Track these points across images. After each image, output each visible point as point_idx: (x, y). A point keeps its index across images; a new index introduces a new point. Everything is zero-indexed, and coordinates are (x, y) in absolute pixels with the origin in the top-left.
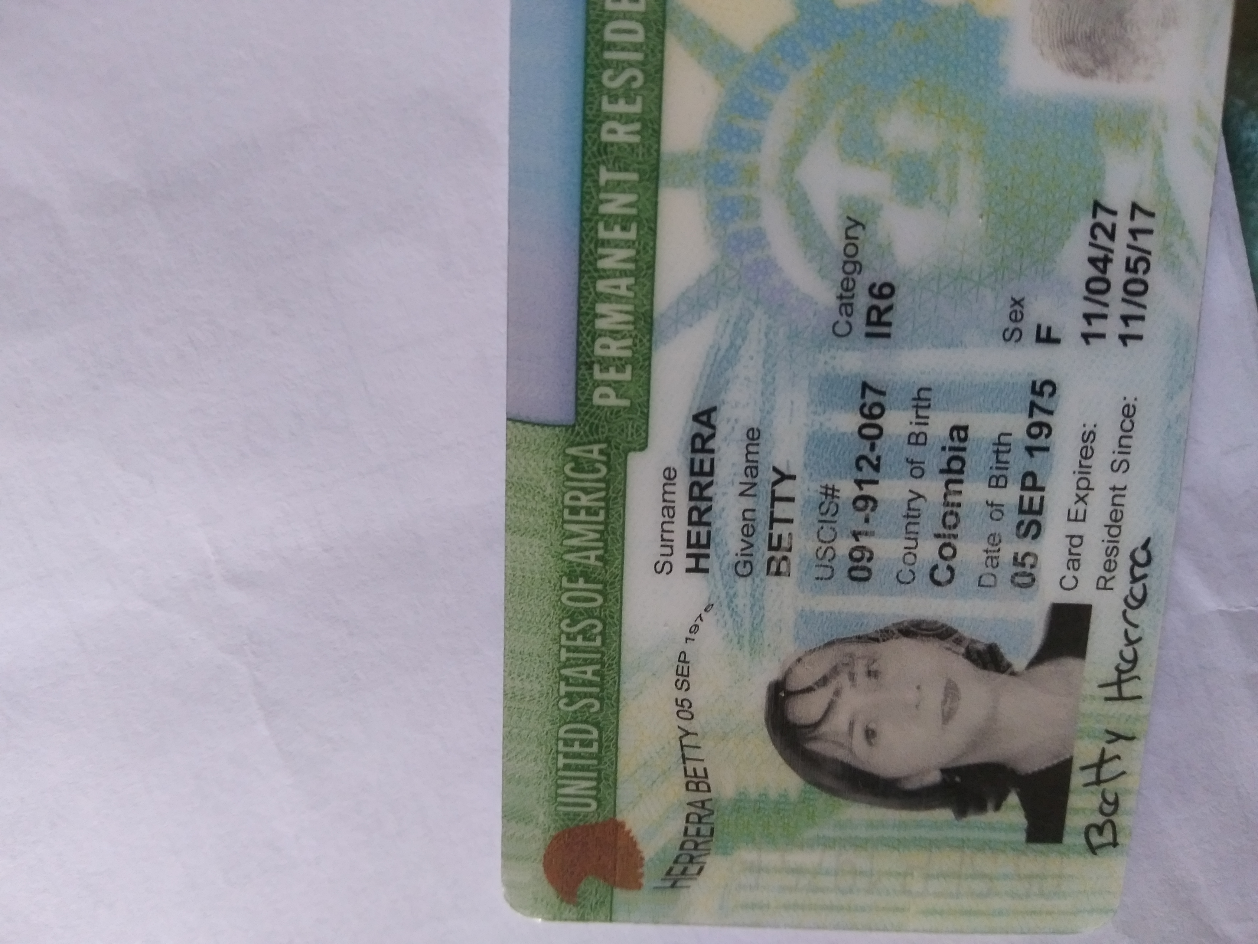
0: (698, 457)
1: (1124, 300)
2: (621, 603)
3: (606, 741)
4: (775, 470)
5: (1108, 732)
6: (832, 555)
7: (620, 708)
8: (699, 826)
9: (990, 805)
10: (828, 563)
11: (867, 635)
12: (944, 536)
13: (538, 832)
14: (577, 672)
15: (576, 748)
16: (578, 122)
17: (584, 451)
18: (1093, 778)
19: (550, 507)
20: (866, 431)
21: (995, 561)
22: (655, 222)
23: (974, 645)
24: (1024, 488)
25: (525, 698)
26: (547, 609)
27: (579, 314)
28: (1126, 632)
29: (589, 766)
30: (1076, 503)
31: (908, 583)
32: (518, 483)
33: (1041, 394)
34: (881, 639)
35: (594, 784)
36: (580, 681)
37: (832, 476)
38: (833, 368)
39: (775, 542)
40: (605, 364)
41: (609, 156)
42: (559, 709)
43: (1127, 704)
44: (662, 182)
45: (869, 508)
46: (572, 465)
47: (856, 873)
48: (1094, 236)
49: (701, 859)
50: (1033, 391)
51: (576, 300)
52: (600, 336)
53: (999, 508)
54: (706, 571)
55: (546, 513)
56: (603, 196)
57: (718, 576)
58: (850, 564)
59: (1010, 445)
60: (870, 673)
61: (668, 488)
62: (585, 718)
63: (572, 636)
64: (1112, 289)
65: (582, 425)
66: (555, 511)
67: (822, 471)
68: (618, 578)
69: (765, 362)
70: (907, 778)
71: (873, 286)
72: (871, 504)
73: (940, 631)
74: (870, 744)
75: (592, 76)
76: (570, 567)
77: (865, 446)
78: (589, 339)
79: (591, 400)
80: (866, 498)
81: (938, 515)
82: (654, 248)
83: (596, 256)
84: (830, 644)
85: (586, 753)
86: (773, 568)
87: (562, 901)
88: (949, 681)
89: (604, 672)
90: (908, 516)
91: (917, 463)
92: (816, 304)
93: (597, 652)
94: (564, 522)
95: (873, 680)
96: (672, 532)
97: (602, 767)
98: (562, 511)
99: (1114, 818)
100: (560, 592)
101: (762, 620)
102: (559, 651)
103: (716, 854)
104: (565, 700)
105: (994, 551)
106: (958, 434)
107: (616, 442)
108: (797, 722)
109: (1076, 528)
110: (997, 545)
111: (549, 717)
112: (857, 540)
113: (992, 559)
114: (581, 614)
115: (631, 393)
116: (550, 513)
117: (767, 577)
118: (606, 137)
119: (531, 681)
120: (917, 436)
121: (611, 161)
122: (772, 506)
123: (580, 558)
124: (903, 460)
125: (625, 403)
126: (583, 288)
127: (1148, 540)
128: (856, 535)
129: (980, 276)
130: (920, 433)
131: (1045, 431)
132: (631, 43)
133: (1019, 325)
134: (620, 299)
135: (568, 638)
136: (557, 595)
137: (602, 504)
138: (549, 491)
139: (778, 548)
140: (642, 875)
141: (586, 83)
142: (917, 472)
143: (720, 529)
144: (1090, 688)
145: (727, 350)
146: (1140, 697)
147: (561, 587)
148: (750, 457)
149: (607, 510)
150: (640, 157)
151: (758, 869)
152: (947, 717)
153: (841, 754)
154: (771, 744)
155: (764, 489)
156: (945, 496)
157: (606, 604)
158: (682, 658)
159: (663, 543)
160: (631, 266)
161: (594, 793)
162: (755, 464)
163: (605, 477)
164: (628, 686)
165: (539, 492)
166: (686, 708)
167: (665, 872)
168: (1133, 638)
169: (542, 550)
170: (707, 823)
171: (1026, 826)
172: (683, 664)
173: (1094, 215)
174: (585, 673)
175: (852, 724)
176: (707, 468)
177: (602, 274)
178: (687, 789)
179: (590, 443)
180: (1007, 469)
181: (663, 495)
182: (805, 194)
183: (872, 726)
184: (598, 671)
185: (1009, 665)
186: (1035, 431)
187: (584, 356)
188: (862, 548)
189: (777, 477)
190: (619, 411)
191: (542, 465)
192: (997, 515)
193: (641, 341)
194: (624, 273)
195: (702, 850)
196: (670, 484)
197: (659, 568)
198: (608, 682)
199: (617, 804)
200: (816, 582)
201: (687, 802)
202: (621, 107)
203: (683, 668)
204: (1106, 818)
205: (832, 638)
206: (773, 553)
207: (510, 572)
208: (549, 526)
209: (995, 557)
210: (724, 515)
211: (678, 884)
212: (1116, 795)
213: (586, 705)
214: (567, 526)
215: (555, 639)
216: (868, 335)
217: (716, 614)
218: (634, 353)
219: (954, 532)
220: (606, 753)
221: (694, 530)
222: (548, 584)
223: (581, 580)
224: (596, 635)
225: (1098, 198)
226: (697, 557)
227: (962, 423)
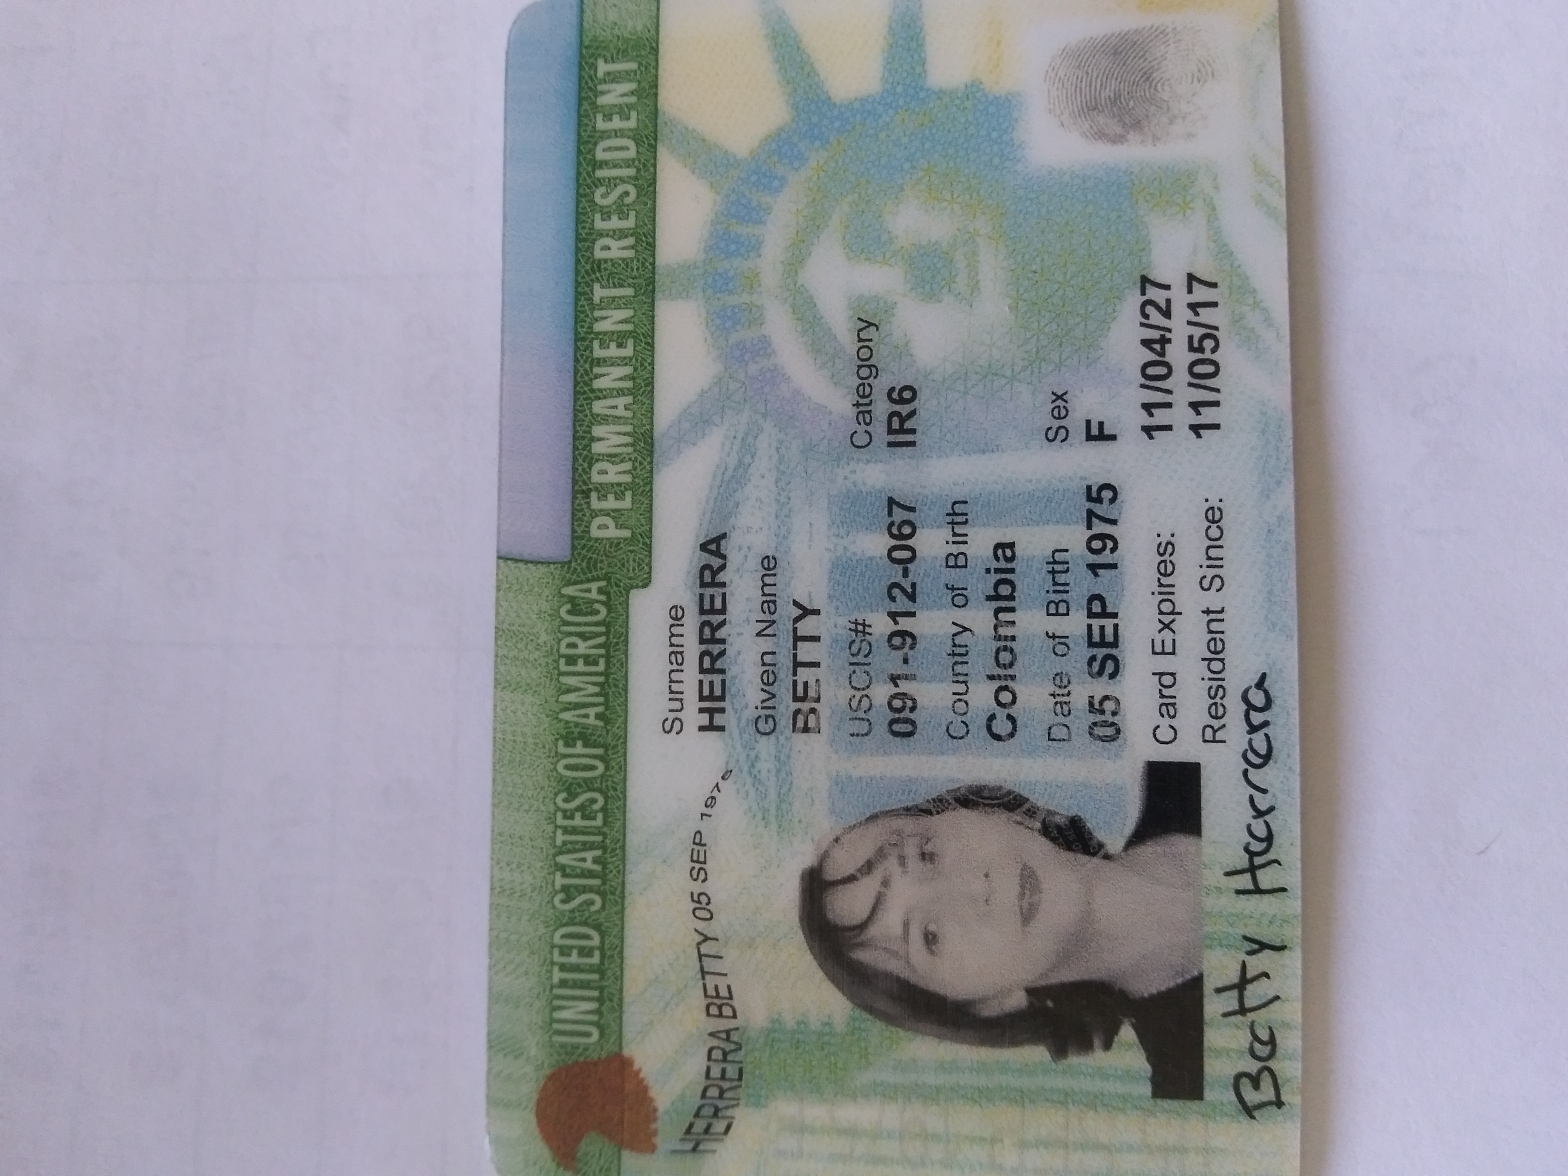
0: (709, 591)
1: (1190, 385)
2: (626, 770)
3: (610, 949)
4: (795, 603)
5: (1246, 938)
6: (868, 706)
7: (626, 906)
8: (725, 1065)
9: (1097, 1042)
10: (864, 716)
11: (917, 806)
12: (1000, 677)
13: (529, 1069)
14: (575, 859)
15: (574, 958)
16: (571, 242)
17: (581, 591)
18: (1234, 1005)
19: (544, 656)
20: (896, 554)
21: (1066, 708)
22: (653, 337)
23: (1051, 818)
24: (1091, 615)
25: (515, 893)
26: (541, 781)
27: (575, 438)
28: (1251, 799)
29: (589, 982)
30: (1160, 631)
31: (962, 738)
32: (508, 630)
33: (1099, 500)
34: (934, 810)
35: (593, 1006)
36: (578, 871)
37: (862, 610)
38: (855, 484)
39: (800, 692)
40: (603, 491)
41: (603, 274)
42: (554, 907)
43: (1267, 898)
44: (658, 295)
45: (907, 646)
46: (568, 606)
47: (927, 1137)
48: (1146, 316)
49: (729, 1113)
50: (1090, 498)
51: (571, 424)
52: (597, 460)
53: (1062, 640)
54: (721, 729)
55: (540, 665)
56: (597, 314)
57: (736, 733)
58: (891, 716)
59: (1067, 563)
60: (926, 857)
61: (675, 630)
62: (583, 919)
63: (568, 814)
64: (1174, 374)
65: (579, 561)
66: (550, 661)
67: (849, 603)
68: (621, 740)
69: (778, 480)
70: (984, 1000)
71: (892, 390)
72: (909, 641)
73: (1006, 799)
74: (932, 953)
75: (585, 196)
76: (567, 728)
77: (897, 572)
78: (586, 465)
79: (589, 532)
80: (903, 634)
81: (989, 651)
82: (652, 364)
83: (592, 376)
84: (873, 818)
85: (586, 964)
86: (800, 724)
87: (558, 1165)
88: (1025, 867)
89: (605, 859)
90: (954, 654)
91: (958, 589)
92: (830, 413)
93: (599, 834)
94: (561, 674)
95: (929, 866)
96: (682, 682)
97: (605, 984)
98: (557, 662)
99: (1272, 1064)
100: (555, 759)
101: (789, 789)
102: (554, 833)
103: (746, 1105)
104: (561, 896)
105: (1063, 695)
106: (1004, 552)
107: (617, 579)
108: (840, 924)
109: (1164, 664)
110: (1065, 687)
111: (542, 918)
112: (896, 685)
113: (1062, 706)
114: (579, 785)
115: (632, 522)
116: (544, 664)
117: (794, 735)
118: (599, 254)
119: (522, 871)
120: (956, 557)
121: (605, 278)
122: (795, 647)
123: (578, 716)
124: (942, 587)
125: (627, 533)
126: (578, 410)
127: (1264, 676)
128: (894, 679)
129: (1013, 370)
130: (959, 554)
131: (1110, 544)
132: (622, 160)
133: (1063, 423)
134: (617, 420)
135: (565, 817)
136: (552, 763)
137: (602, 651)
138: (543, 637)
139: (803, 699)
140: (655, 1133)
141: (578, 202)
142: (959, 600)
143: (736, 677)
144: (1214, 877)
145: (735, 470)
146: (1284, 890)
147: (556, 753)
148: (767, 590)
149: (608, 657)
150: (635, 271)
151: (801, 1129)
152: (1027, 916)
153: (894, 966)
154: (809, 952)
155: (784, 627)
156: (996, 628)
157: (608, 773)
158: (697, 841)
159: (672, 696)
160: (629, 384)
161: (595, 1018)
162: (772, 598)
163: (604, 620)
164: (635, 875)
165: (532, 640)
166: (704, 905)
167: (684, 1130)
168: (1263, 806)
169: (535, 707)
170: (733, 1062)
171: (1149, 1075)
172: (699, 847)
173: (1143, 293)
174: (584, 860)
175: (906, 925)
176: (718, 605)
177: (598, 394)
178: (708, 1014)
179: (588, 581)
180: (1067, 592)
181: (670, 637)
182: (811, 297)
183: (932, 927)
184: (600, 857)
185: (1101, 846)
186: (1097, 544)
187: (580, 483)
188: (903, 696)
189: (798, 612)
190: (619, 543)
191: (535, 608)
192: (1060, 649)
193: (641, 464)
194: (621, 392)
195: (730, 1099)
196: (678, 625)
197: (668, 726)
198: (611, 871)
199: (624, 1034)
200: (851, 738)
201: (709, 1031)
202: (615, 223)
203: (698, 851)
204: (1260, 1064)
205: (877, 811)
206: (798, 705)
207: (499, 735)
208: (543, 678)
209: (1065, 703)
210: (740, 660)
211: (701, 1147)
212: (1270, 1028)
213: (585, 902)
214: (564, 679)
215: (550, 818)
216: (890, 444)
217: (735, 783)
218: (634, 477)
219: (1010, 672)
220: (609, 964)
221: (706, 679)
222: (542, 750)
223: (579, 743)
224: (597, 811)
225: (1145, 273)
226: (711, 712)
227: (1007, 540)
